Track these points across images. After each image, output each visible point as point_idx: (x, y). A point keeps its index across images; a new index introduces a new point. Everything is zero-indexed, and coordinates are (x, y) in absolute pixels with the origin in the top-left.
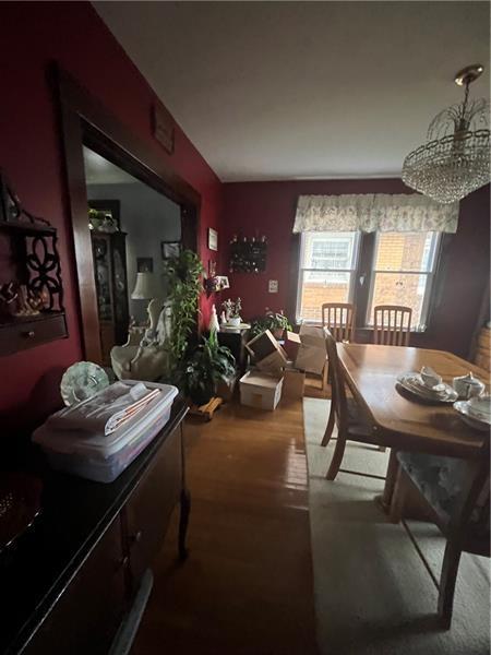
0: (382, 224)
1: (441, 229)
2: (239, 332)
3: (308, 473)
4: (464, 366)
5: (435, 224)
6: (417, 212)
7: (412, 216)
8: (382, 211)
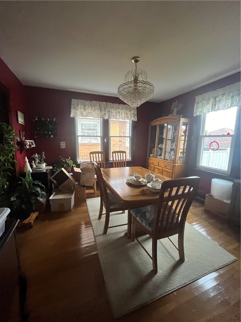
0: (111, 116)
1: (132, 119)
2: (45, 171)
3: (94, 235)
4: (146, 171)
5: (130, 117)
6: (123, 112)
7: (122, 113)
8: (110, 110)
